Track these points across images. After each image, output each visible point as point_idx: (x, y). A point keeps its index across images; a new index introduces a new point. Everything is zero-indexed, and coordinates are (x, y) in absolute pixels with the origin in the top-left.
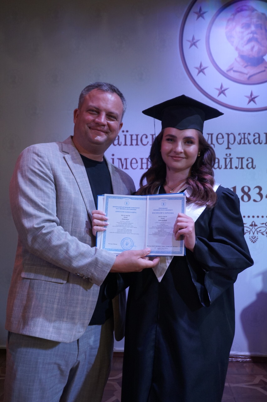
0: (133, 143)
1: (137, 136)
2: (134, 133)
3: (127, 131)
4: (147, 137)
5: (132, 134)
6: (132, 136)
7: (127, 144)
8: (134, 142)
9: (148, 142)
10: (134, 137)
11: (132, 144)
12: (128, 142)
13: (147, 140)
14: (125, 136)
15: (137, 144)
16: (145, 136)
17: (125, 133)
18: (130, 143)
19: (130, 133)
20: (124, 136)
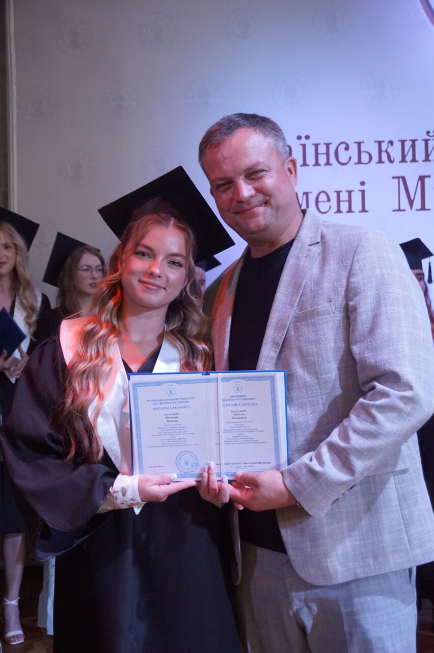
0: (320, 162)
1: (328, 145)
2: (322, 140)
3: (307, 137)
4: (347, 148)
5: (316, 142)
6: (316, 146)
7: (308, 162)
8: (322, 159)
9: (350, 158)
10: (322, 149)
11: (317, 164)
12: (311, 159)
13: (349, 153)
14: (304, 146)
15: (328, 163)
16: (344, 146)
17: (303, 141)
18: (314, 162)
19: (313, 140)
20: (301, 147)
